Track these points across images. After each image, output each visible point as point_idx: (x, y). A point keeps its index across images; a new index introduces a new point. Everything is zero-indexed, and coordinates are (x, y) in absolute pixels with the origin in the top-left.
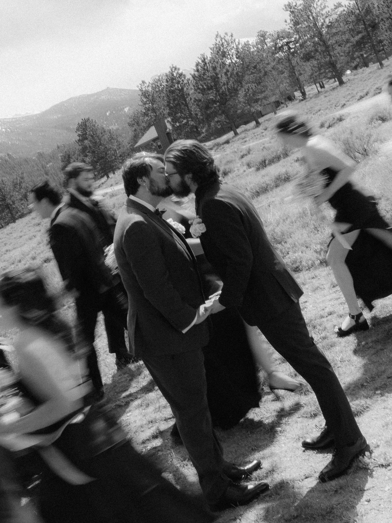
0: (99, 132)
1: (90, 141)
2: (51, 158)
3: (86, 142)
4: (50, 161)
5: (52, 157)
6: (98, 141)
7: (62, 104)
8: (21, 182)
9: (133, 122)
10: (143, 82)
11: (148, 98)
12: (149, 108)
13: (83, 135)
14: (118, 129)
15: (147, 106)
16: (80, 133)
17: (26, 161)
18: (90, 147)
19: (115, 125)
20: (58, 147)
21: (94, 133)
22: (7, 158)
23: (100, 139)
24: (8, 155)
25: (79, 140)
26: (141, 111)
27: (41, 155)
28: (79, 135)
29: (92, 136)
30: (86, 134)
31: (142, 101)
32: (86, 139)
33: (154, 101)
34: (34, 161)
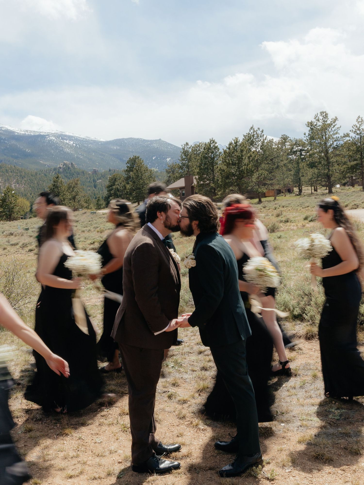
0: (143, 169)
1: (135, 173)
2: (102, 176)
3: (131, 173)
4: (100, 179)
5: (103, 176)
6: (140, 175)
7: (123, 139)
8: (74, 187)
9: (170, 170)
10: (187, 144)
11: (186, 157)
12: (185, 164)
13: (131, 167)
14: (157, 172)
15: (184, 162)
16: (129, 165)
17: (83, 172)
18: (133, 177)
19: (156, 168)
20: (110, 170)
21: (139, 169)
22: (70, 166)
23: (142, 175)
24: (72, 164)
25: (126, 170)
26: (179, 164)
27: (95, 172)
28: (128, 167)
29: (137, 171)
30: (133, 168)
31: (182, 157)
32: (132, 171)
33: (190, 160)
34: (89, 174)
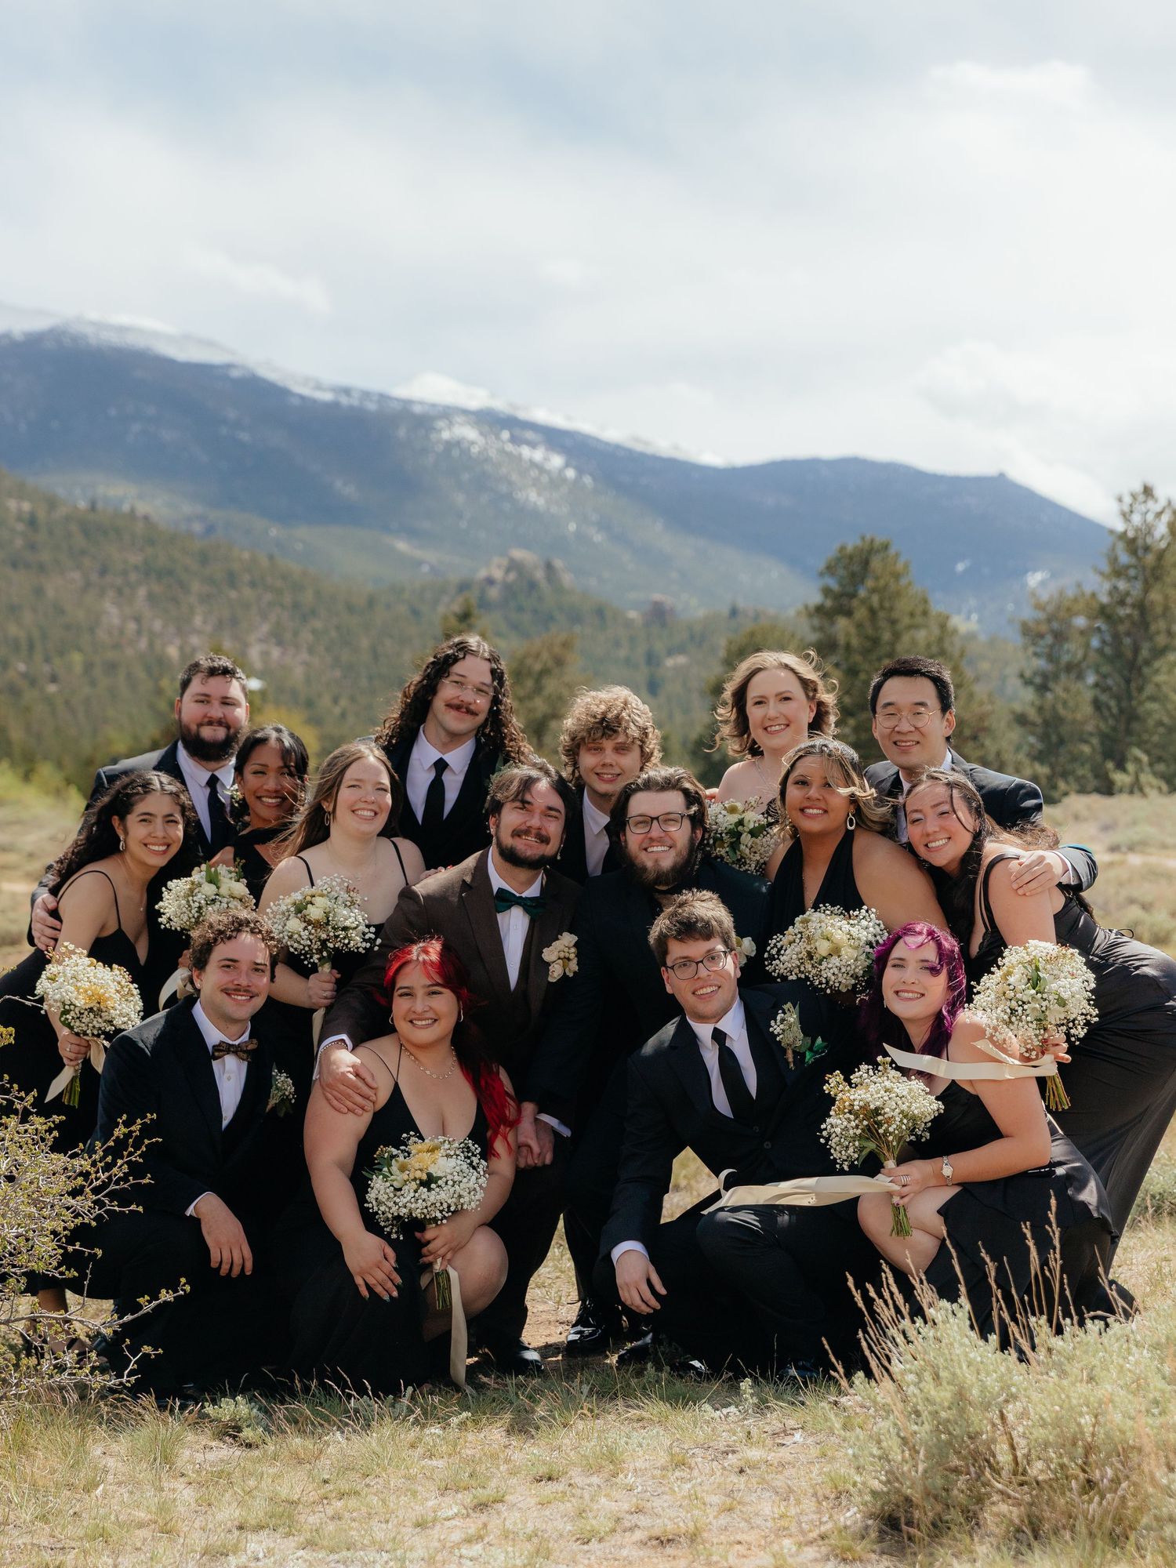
0: (903, 606)
1: (859, 626)
2: (692, 637)
3: (842, 623)
4: (681, 650)
5: (697, 638)
6: (886, 636)
7: (812, 465)
8: (545, 672)
9: (1044, 628)
10: (1148, 491)
11: (1139, 559)
12: (1128, 594)
13: (841, 595)
14: (971, 637)
15: (1122, 585)
16: (834, 584)
17: (600, 612)
18: (848, 647)
19: (968, 618)
20: (734, 612)
21: (887, 605)
22: (540, 575)
23: (897, 636)
24: (549, 567)
25: (819, 609)
26: (1094, 595)
27: (659, 615)
28: (827, 592)
29: (873, 612)
30: (853, 596)
31: (1113, 560)
32: (849, 613)
33: (1157, 578)
34: (629, 624)
